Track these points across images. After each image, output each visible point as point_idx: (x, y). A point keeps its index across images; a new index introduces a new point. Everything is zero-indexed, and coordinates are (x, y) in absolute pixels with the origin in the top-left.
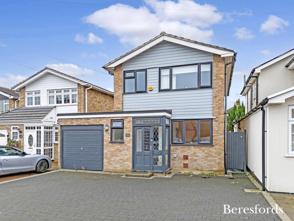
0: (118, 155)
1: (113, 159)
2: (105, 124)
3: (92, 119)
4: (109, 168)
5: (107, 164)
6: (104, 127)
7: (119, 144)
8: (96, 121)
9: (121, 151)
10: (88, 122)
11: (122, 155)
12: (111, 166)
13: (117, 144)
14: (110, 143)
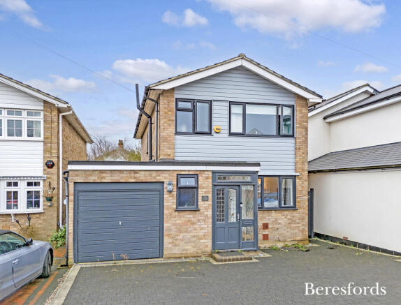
0: (190, 229)
1: (180, 237)
2: (166, 181)
3: (143, 173)
4: (174, 252)
5: (170, 246)
6: (165, 185)
7: (190, 212)
8: (150, 175)
9: (193, 223)
10: (135, 178)
11: (195, 229)
12: (177, 248)
13: (187, 213)
14: (176, 211)
